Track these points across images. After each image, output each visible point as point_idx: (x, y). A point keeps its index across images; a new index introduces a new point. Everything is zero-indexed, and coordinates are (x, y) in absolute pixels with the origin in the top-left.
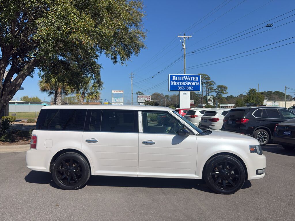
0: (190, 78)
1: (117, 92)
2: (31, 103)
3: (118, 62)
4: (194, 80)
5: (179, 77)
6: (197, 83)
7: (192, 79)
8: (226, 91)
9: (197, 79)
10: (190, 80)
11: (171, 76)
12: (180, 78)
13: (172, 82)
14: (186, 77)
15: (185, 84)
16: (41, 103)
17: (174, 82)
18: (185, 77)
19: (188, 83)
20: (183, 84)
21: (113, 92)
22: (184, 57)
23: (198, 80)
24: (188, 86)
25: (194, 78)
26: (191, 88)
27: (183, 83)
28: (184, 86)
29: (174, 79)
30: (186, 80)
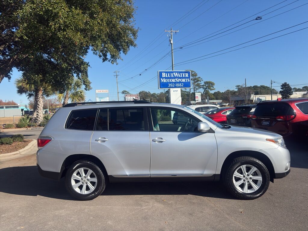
0: (180, 75)
1: (102, 92)
2: (6, 107)
3: (108, 60)
4: (184, 76)
5: (169, 74)
6: (187, 80)
7: (182, 75)
8: (213, 87)
10: (180, 76)
11: (161, 73)
13: (162, 79)
14: (175, 74)
15: (175, 81)
16: (17, 107)
17: (164, 79)
18: (174, 73)
19: (179, 79)
20: (173, 81)
21: (97, 91)
22: (172, 52)
23: (188, 76)
24: (178, 83)
26: (182, 85)
27: (173, 79)
28: (174, 83)
29: (164, 76)
30: (176, 77)
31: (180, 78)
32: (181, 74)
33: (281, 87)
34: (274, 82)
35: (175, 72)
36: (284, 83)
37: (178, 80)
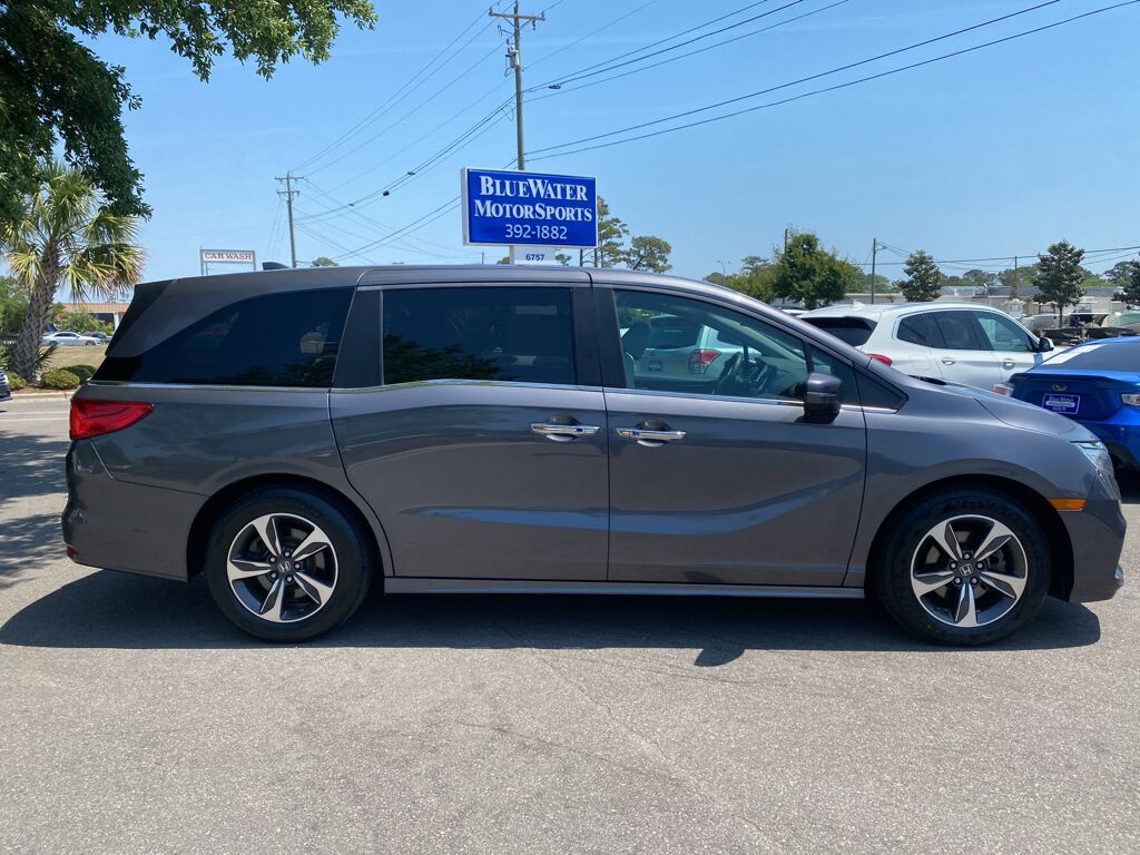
0: (555, 190)
1: (225, 259)
4: (568, 197)
5: (507, 183)
6: (583, 213)
7: (564, 191)
8: (666, 260)
9: (581, 194)
10: (553, 196)
11: (474, 177)
12: (511, 184)
13: (478, 202)
14: (536, 183)
15: (534, 212)
17: (488, 203)
18: (531, 181)
19: (548, 208)
20: (526, 212)
22: (519, 105)
23: (585, 199)
24: (545, 222)
25: (568, 187)
26: (561, 231)
27: (526, 207)
28: (529, 221)
29: (487, 189)
30: (538, 199)
31: (555, 203)
32: (559, 186)
33: (908, 267)
34: (884, 248)
35: (535, 177)
36: (918, 253)
37: (545, 210)
